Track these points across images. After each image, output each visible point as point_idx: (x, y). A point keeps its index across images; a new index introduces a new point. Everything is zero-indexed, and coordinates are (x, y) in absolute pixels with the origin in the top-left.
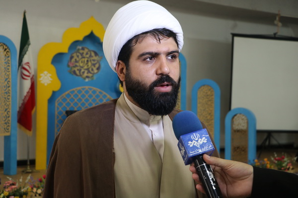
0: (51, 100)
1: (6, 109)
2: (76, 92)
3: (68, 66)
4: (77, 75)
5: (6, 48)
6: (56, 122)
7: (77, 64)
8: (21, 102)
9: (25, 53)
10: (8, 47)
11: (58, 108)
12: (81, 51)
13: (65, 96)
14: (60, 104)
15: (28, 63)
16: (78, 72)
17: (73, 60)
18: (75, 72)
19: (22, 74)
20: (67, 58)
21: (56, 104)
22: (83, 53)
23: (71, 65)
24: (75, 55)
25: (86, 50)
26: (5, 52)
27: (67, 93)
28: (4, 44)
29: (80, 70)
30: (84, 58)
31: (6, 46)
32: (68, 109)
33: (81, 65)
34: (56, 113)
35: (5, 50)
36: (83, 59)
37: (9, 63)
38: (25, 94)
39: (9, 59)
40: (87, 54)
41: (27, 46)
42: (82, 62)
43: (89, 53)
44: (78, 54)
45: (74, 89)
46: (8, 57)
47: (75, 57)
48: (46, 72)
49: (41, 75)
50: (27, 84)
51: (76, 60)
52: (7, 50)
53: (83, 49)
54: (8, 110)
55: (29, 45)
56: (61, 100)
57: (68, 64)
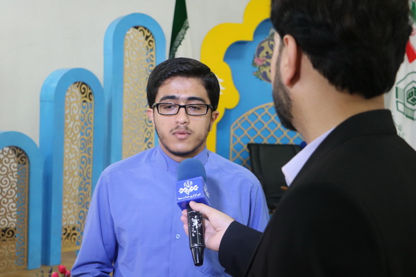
1: (146, 140)
2: (266, 110)
3: (254, 64)
4: (268, 80)
5: (149, 34)
9: (180, 44)
10: (151, 34)
11: (235, 139)
13: (246, 118)
14: (239, 131)
17: (263, 53)
18: (265, 75)
20: (252, 50)
21: (232, 132)
23: (259, 63)
24: (266, 45)
26: (147, 42)
27: (250, 112)
28: (145, 28)
31: (148, 31)
32: (252, 141)
34: (232, 147)
35: (147, 37)
37: (152, 61)
39: (153, 53)
41: (182, 31)
44: (272, 43)
45: (263, 106)
46: (152, 50)
51: (267, 53)
52: (150, 38)
54: (150, 140)
55: (186, 29)
56: (239, 125)
57: (253, 61)
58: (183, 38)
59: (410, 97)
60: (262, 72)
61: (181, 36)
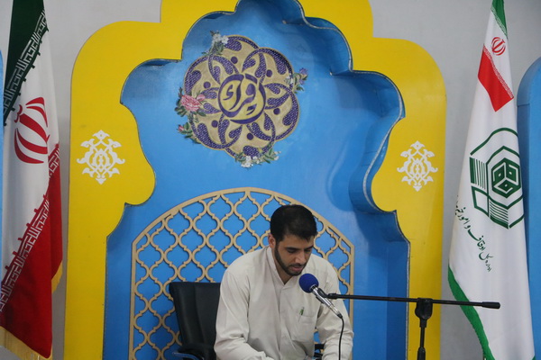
0: (117, 241)
2: (207, 208)
3: (180, 109)
4: (212, 144)
6: (133, 322)
7: (214, 103)
8: (15, 246)
9: (31, 66)
12: (228, 54)
13: (165, 224)
15: (40, 100)
16: (214, 133)
17: (199, 86)
18: (203, 135)
19: (18, 139)
20: (174, 80)
21: (135, 256)
22: (234, 60)
24: (203, 68)
25: (247, 49)
27: (174, 211)
29: (221, 126)
30: (239, 78)
33: (228, 105)
34: (134, 289)
36: (235, 84)
38: (30, 216)
40: (249, 63)
41: (35, 36)
42: (230, 94)
43: (256, 58)
44: (216, 64)
45: (199, 199)
47: (206, 76)
48: (101, 135)
49: (85, 144)
50: (36, 179)
53: (234, 44)
55: (42, 34)
56: (150, 239)
57: (178, 102)
58: (37, 53)
59: (498, 179)
60: (196, 125)
61: (33, 49)
